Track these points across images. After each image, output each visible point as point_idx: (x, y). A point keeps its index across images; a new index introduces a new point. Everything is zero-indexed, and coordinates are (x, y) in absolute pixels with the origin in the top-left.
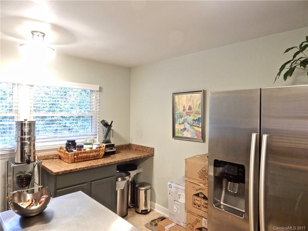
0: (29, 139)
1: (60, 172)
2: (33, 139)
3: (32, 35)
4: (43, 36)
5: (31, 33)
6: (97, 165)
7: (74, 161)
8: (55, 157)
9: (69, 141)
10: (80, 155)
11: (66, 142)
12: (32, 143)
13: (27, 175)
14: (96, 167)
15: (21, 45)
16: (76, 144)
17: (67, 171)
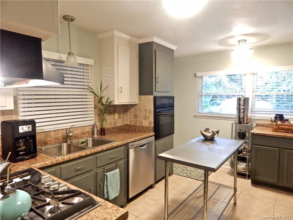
0: (244, 109)
1: (256, 133)
2: (246, 109)
3: (239, 43)
4: (245, 42)
5: (237, 42)
6: (291, 137)
7: (276, 130)
8: (270, 127)
9: (277, 115)
10: (281, 126)
11: (275, 115)
12: (246, 112)
13: (243, 132)
14: (289, 138)
15: (232, 51)
16: (283, 117)
17: (261, 134)
